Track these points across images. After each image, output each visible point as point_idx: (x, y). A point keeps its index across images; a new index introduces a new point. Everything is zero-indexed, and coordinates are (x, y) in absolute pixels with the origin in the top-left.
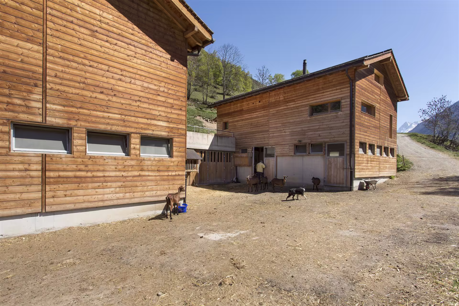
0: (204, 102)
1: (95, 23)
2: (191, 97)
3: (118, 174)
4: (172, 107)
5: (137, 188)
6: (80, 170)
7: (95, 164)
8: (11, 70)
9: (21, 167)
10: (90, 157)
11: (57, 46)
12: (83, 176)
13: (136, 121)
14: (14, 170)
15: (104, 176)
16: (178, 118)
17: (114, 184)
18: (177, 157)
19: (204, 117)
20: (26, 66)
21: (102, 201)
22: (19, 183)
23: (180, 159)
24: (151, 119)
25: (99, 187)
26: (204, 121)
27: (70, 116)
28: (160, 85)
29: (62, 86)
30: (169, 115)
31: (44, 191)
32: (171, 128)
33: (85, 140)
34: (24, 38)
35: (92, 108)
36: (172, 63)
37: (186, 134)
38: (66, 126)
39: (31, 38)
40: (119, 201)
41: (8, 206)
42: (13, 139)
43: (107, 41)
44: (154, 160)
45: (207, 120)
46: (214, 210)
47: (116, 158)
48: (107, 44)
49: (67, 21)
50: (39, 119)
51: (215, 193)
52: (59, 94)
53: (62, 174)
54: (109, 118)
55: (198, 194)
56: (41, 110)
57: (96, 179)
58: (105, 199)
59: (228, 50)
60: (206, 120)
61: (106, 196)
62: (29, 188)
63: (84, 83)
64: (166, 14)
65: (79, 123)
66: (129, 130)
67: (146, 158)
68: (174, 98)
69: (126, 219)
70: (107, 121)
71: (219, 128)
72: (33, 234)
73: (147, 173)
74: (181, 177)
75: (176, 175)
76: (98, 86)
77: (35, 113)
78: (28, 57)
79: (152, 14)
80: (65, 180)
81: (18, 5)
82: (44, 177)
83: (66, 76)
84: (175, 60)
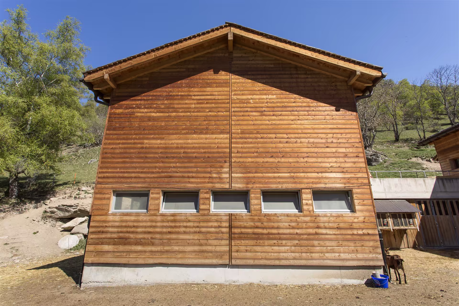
0: (421, 140)
1: (263, 105)
2: (401, 137)
3: (291, 231)
4: (346, 156)
5: (314, 248)
6: (257, 227)
7: (270, 221)
8: (212, 155)
9: (216, 224)
10: (265, 215)
11: (237, 131)
12: (259, 233)
13: (306, 176)
14: (211, 227)
15: (279, 234)
16: (354, 166)
17: (289, 243)
18: (362, 211)
19: (424, 157)
20: (220, 150)
21: (279, 259)
22: (214, 238)
23: (367, 214)
24: (321, 172)
25: (274, 245)
26: (424, 162)
27: (248, 180)
28: (327, 137)
29: (242, 158)
30: (343, 165)
31: (230, 245)
32: (348, 179)
33: (260, 199)
34: (219, 132)
35: (265, 171)
36: (337, 113)
37: (369, 183)
38: (245, 189)
39: (223, 131)
40: (295, 261)
41: (208, 256)
42: (212, 203)
43: (273, 115)
44: (331, 216)
45: (429, 160)
46: (439, 292)
47: (289, 215)
48: (274, 117)
49: (244, 112)
50: (227, 186)
51: (451, 263)
52: (240, 164)
53: (243, 230)
54: (279, 177)
55: (420, 262)
56: (228, 179)
57: (271, 236)
58: (281, 257)
59: (442, 73)
60: (427, 161)
61: (282, 254)
62: (220, 242)
63: (257, 152)
64: (325, 74)
65: (255, 186)
66: (299, 186)
67: (321, 214)
68: (347, 146)
69: (306, 283)
70: (277, 180)
71: (445, 168)
72: (223, 284)
73: (324, 231)
74: (372, 238)
75: (364, 234)
76: (268, 152)
77: (225, 182)
78: (221, 144)
79: (310, 80)
80: (246, 236)
81: (216, 113)
82: (230, 233)
83: (244, 150)
84: (341, 110)
